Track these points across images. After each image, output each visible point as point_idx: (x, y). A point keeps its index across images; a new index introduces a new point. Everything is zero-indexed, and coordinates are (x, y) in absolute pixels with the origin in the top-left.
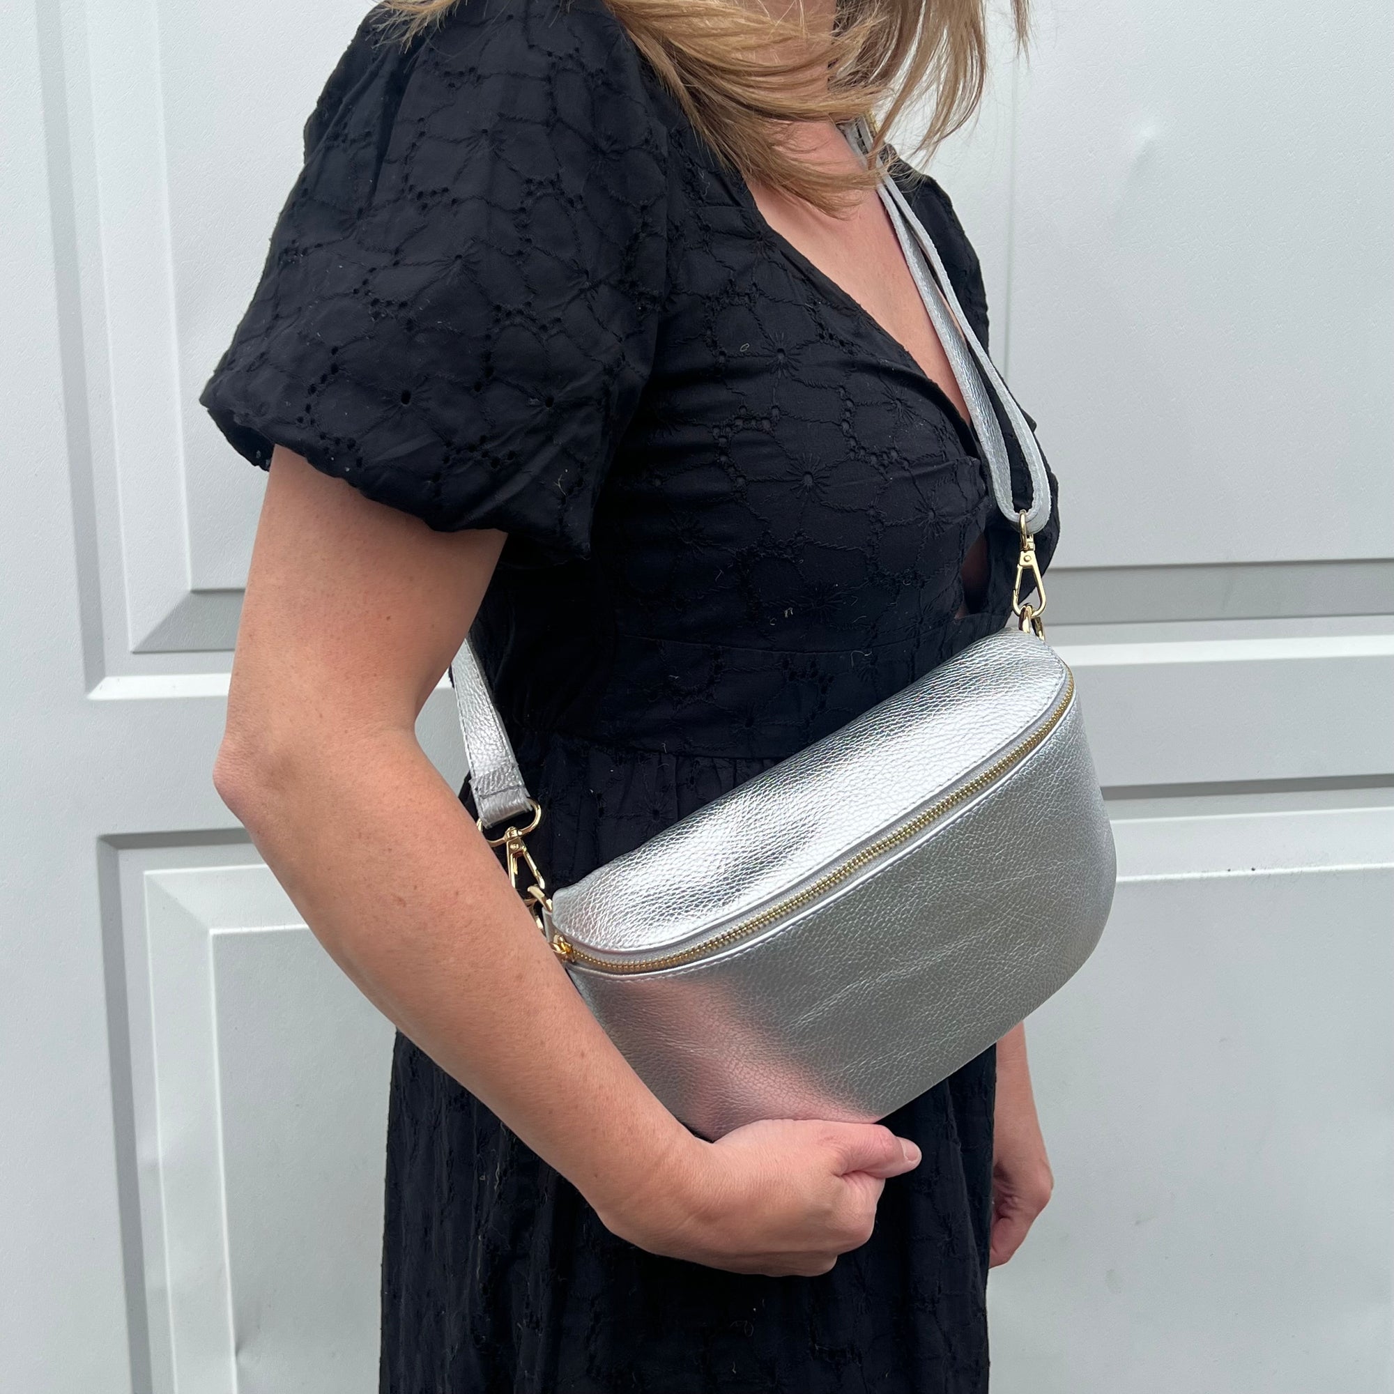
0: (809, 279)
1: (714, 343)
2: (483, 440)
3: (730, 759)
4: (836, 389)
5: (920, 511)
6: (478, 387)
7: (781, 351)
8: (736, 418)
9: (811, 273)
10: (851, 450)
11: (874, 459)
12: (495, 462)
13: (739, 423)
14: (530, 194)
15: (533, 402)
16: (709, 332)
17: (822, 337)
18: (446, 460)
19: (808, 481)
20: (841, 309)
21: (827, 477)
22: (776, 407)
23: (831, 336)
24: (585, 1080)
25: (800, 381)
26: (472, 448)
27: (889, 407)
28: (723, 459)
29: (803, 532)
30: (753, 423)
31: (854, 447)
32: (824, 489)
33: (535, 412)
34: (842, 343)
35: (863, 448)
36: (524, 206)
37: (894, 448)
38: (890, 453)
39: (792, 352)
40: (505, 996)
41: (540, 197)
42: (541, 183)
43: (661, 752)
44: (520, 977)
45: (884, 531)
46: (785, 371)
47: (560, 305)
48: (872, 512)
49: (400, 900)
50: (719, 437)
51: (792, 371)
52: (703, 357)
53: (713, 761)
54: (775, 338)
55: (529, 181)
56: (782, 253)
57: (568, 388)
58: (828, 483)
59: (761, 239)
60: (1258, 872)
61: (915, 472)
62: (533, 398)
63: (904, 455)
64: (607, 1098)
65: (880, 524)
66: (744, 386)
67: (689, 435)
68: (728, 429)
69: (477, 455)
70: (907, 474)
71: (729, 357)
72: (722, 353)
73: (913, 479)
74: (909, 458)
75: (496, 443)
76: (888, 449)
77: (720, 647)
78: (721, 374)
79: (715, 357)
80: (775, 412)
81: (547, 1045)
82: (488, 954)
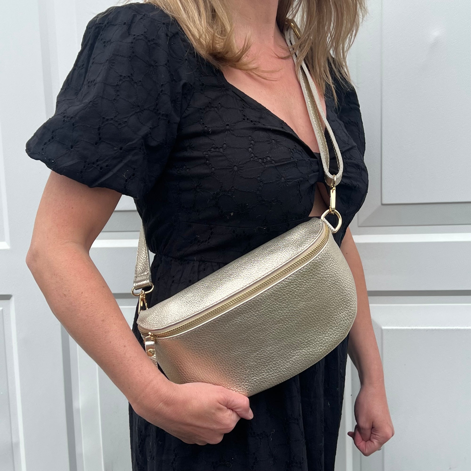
0: (243, 100)
1: (203, 124)
2: (97, 161)
3: (217, 263)
4: (247, 137)
5: (278, 178)
6: (96, 144)
7: (228, 125)
8: (211, 148)
9: (244, 98)
10: (252, 157)
11: (260, 160)
12: (101, 168)
13: (213, 149)
14: (120, 80)
15: (115, 148)
16: (201, 120)
17: (244, 119)
18: (84, 167)
19: (236, 168)
20: (255, 109)
21: (242, 167)
22: (225, 144)
23: (248, 119)
25: (233, 135)
26: (93, 163)
27: (269, 142)
28: (207, 162)
29: (234, 186)
30: (217, 149)
31: (253, 156)
32: (241, 171)
33: (116, 152)
34: (252, 121)
35: (256, 157)
36: (118, 84)
37: (269, 157)
38: (267, 158)
39: (232, 125)
40: (97, 326)
41: (124, 81)
42: (125, 77)
43: (194, 260)
45: (264, 185)
46: (229, 131)
47: (128, 117)
48: (259, 178)
49: (65, 295)
50: (206, 154)
51: (231, 132)
52: (198, 128)
53: (211, 263)
54: (226, 121)
55: (121, 76)
56: (232, 91)
57: (128, 144)
58: (242, 169)
59: (225, 87)
61: (277, 164)
62: (115, 147)
63: (273, 159)
65: (262, 183)
66: (214, 137)
67: (196, 154)
68: (209, 152)
69: (95, 166)
70: (273, 165)
71: (208, 128)
72: (206, 127)
73: (276, 167)
74: (274, 160)
75: (102, 162)
76: (266, 157)
77: (212, 225)
78: (205, 134)
79: (203, 128)
80: (225, 145)
81: (112, 343)
82: (92, 312)
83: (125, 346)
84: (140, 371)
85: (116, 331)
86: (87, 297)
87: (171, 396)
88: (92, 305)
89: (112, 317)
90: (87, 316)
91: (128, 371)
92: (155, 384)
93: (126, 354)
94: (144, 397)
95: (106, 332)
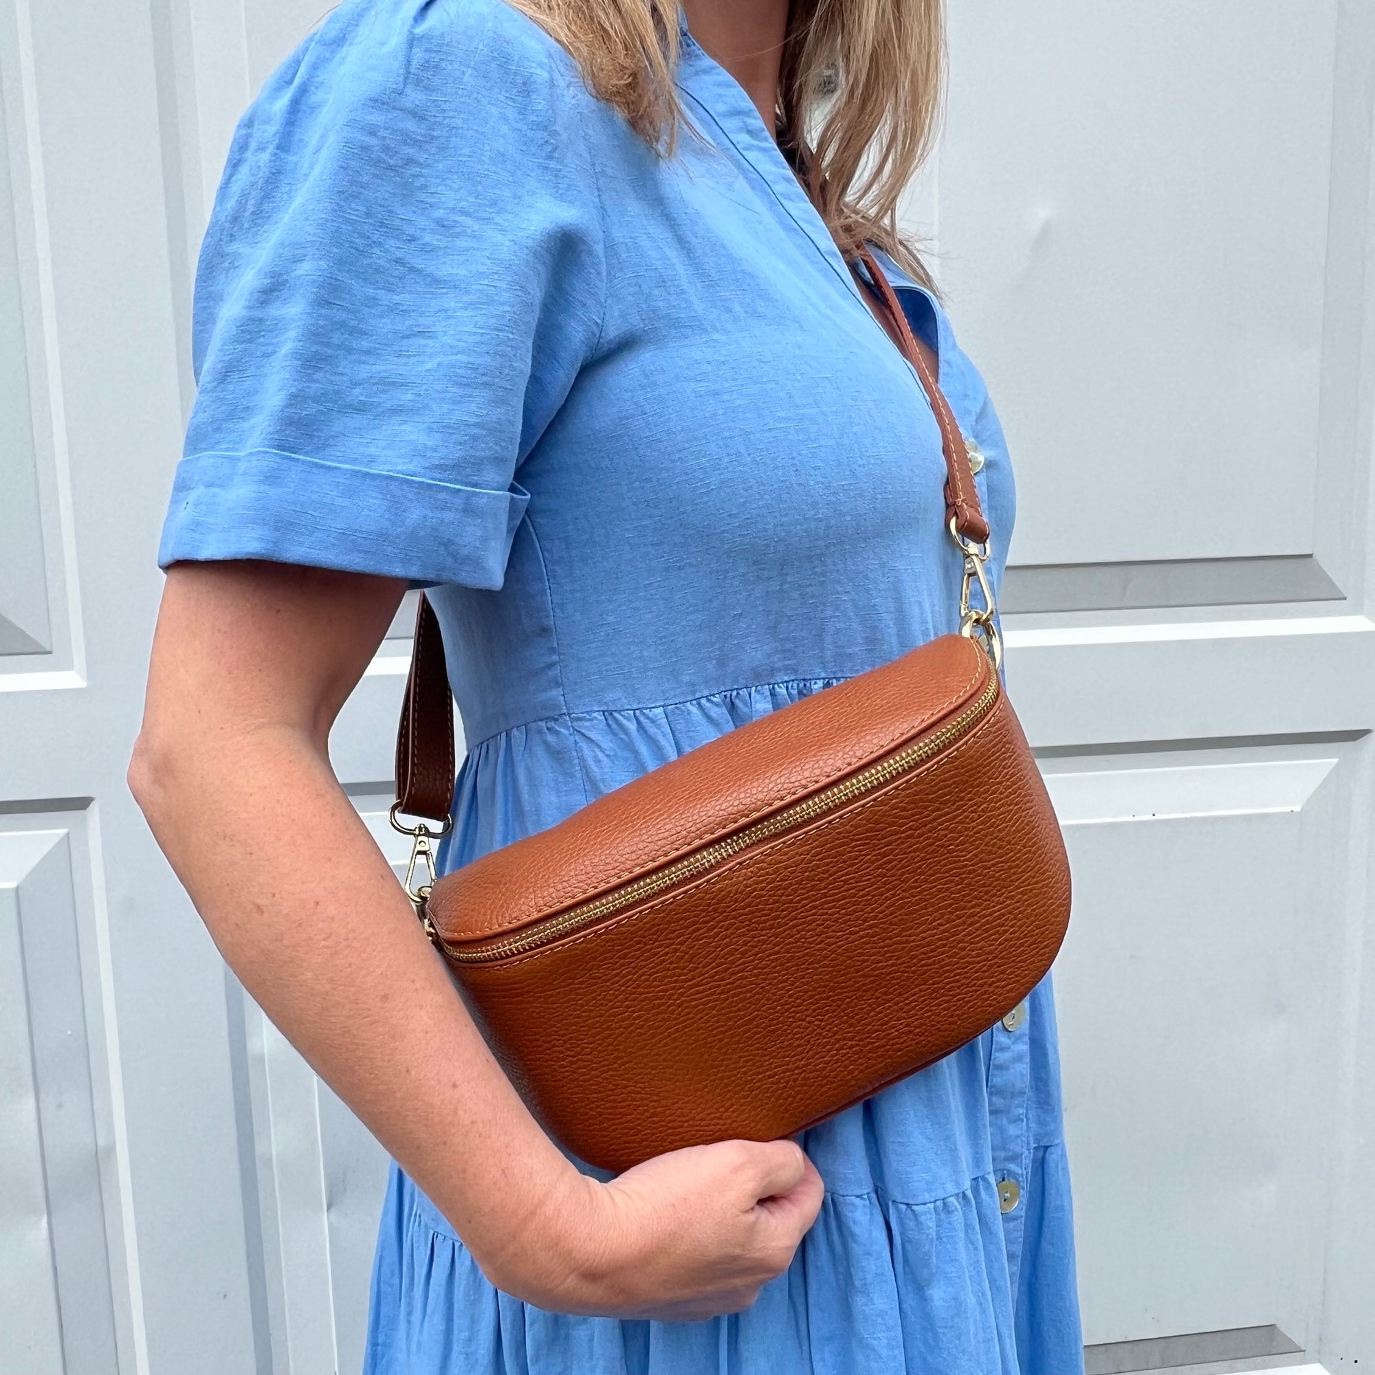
24: (455, 1112)
40: (366, 1016)
44: (385, 998)
49: (259, 909)
60: (1157, 817)
64: (480, 1136)
81: (413, 1073)
82: (349, 970)
83: (455, 1086)
84: (503, 1171)
85: (427, 1033)
86: (333, 918)
87: (601, 1251)
88: (349, 946)
89: (413, 982)
90: (331, 981)
91: (464, 1171)
92: (551, 1213)
93: (461, 1112)
94: (516, 1254)
95: (394, 1038)
